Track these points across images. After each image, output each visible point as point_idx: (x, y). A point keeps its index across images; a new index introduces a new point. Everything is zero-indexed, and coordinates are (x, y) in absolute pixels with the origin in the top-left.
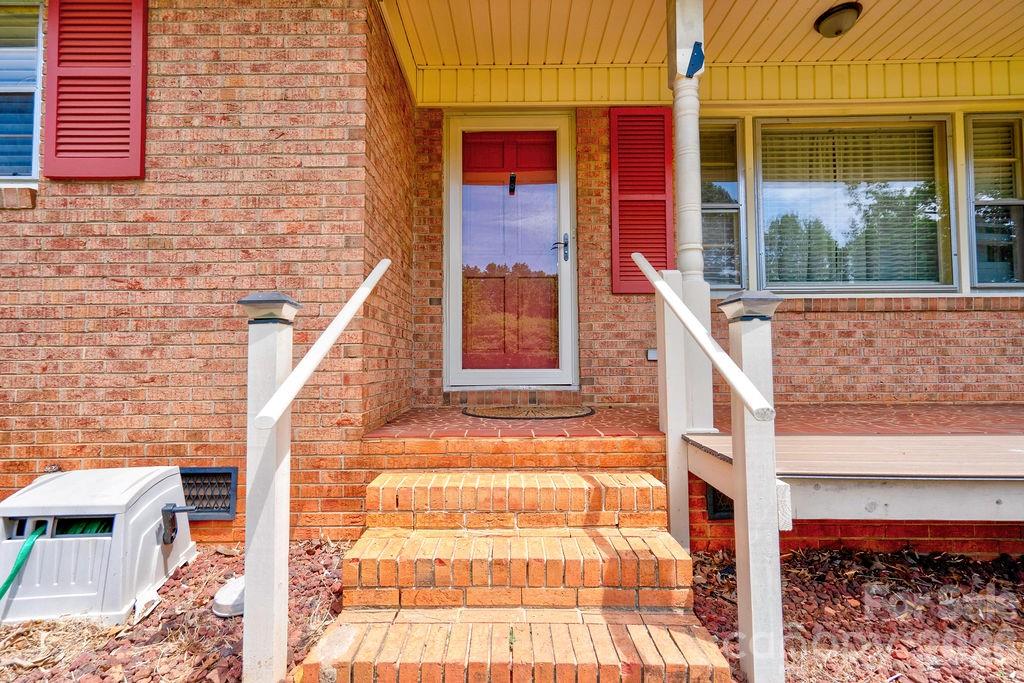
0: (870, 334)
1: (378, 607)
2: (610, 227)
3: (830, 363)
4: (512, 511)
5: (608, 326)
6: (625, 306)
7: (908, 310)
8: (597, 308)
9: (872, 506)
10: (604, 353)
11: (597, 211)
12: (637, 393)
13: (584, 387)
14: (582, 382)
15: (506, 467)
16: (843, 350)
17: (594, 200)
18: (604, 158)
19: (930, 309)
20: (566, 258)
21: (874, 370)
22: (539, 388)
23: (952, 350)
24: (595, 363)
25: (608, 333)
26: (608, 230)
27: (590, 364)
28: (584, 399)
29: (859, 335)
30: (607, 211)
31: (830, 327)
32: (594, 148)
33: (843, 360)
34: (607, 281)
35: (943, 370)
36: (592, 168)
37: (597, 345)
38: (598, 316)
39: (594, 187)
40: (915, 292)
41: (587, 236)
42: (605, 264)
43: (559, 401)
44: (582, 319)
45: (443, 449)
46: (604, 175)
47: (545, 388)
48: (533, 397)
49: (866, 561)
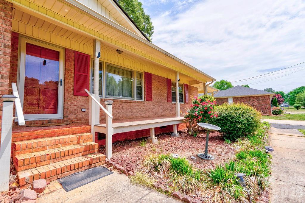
0: (123, 106)
1: (29, 169)
2: (74, 79)
3: (116, 111)
4: (60, 144)
5: (72, 103)
6: (77, 98)
7: (128, 102)
8: (70, 99)
9: (122, 131)
10: (71, 110)
11: (71, 75)
12: (79, 119)
13: (65, 118)
14: (64, 117)
15: (55, 136)
16: (119, 109)
17: (70, 72)
18: (73, 62)
19: (131, 102)
20: (61, 85)
21: (123, 113)
22: (51, 119)
23: (133, 109)
24: (68, 112)
25: (72, 105)
26: (73, 80)
27: (67, 112)
28: (65, 121)
29: (121, 107)
30: (73, 75)
31: (117, 105)
32: (70, 59)
33: (119, 111)
34: (72, 92)
35: (132, 112)
36: (70, 64)
37: (69, 108)
38: (69, 101)
39: (70, 69)
40: (129, 99)
41: (68, 81)
42: (72, 88)
43: (58, 122)
44: (65, 101)
45: (36, 134)
46: (73, 67)
47: (53, 119)
48: (49, 122)
49: (121, 142)
